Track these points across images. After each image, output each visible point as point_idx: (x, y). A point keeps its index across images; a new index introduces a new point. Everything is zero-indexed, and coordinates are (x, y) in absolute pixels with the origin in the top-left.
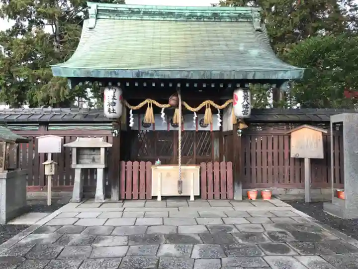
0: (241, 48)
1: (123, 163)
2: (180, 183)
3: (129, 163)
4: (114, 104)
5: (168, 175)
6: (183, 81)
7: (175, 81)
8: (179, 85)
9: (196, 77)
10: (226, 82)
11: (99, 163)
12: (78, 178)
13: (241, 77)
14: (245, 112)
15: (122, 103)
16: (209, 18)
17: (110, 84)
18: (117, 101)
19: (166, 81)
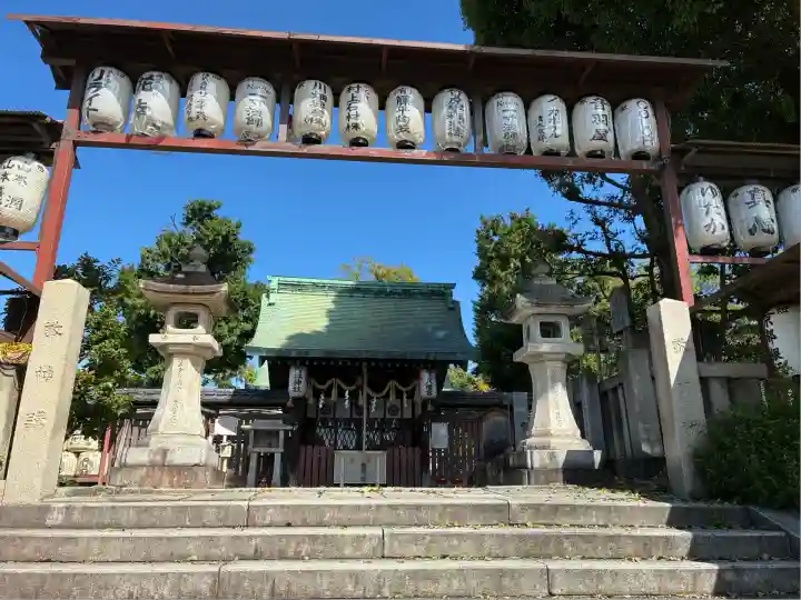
0: (429, 328)
1: (303, 448)
2: (364, 465)
3: (309, 447)
4: (300, 382)
5: (352, 461)
6: (368, 360)
7: (361, 360)
8: (365, 364)
9: (380, 356)
10: (411, 361)
11: (278, 446)
12: (253, 464)
13: (424, 357)
14: (429, 393)
15: (308, 382)
16: (399, 294)
17: (298, 362)
18: (303, 380)
19: (354, 360)
